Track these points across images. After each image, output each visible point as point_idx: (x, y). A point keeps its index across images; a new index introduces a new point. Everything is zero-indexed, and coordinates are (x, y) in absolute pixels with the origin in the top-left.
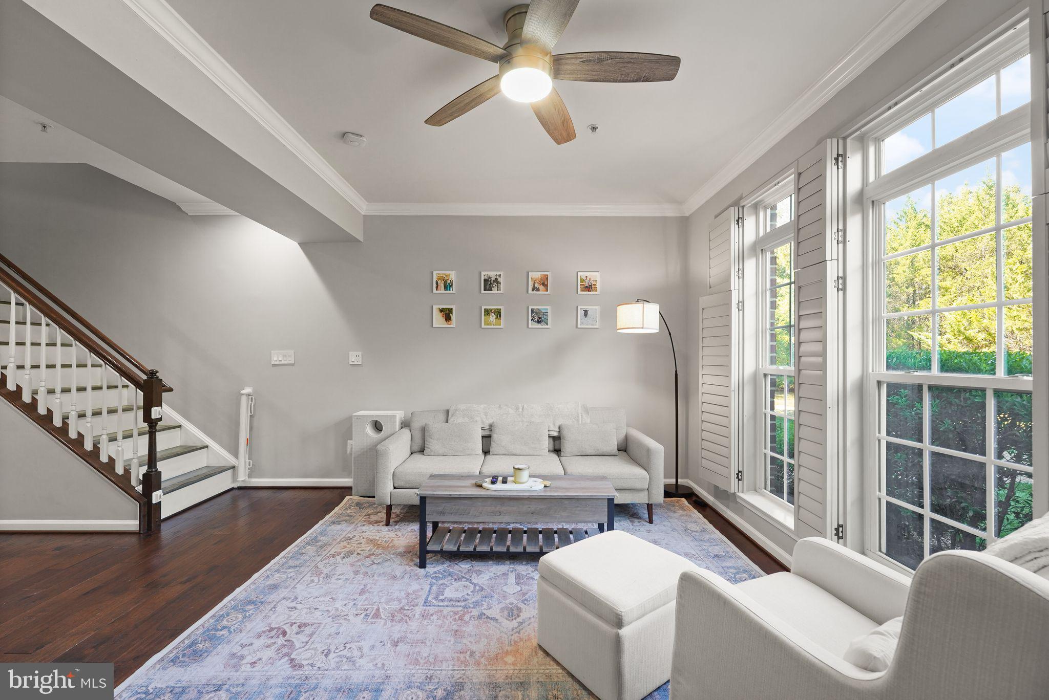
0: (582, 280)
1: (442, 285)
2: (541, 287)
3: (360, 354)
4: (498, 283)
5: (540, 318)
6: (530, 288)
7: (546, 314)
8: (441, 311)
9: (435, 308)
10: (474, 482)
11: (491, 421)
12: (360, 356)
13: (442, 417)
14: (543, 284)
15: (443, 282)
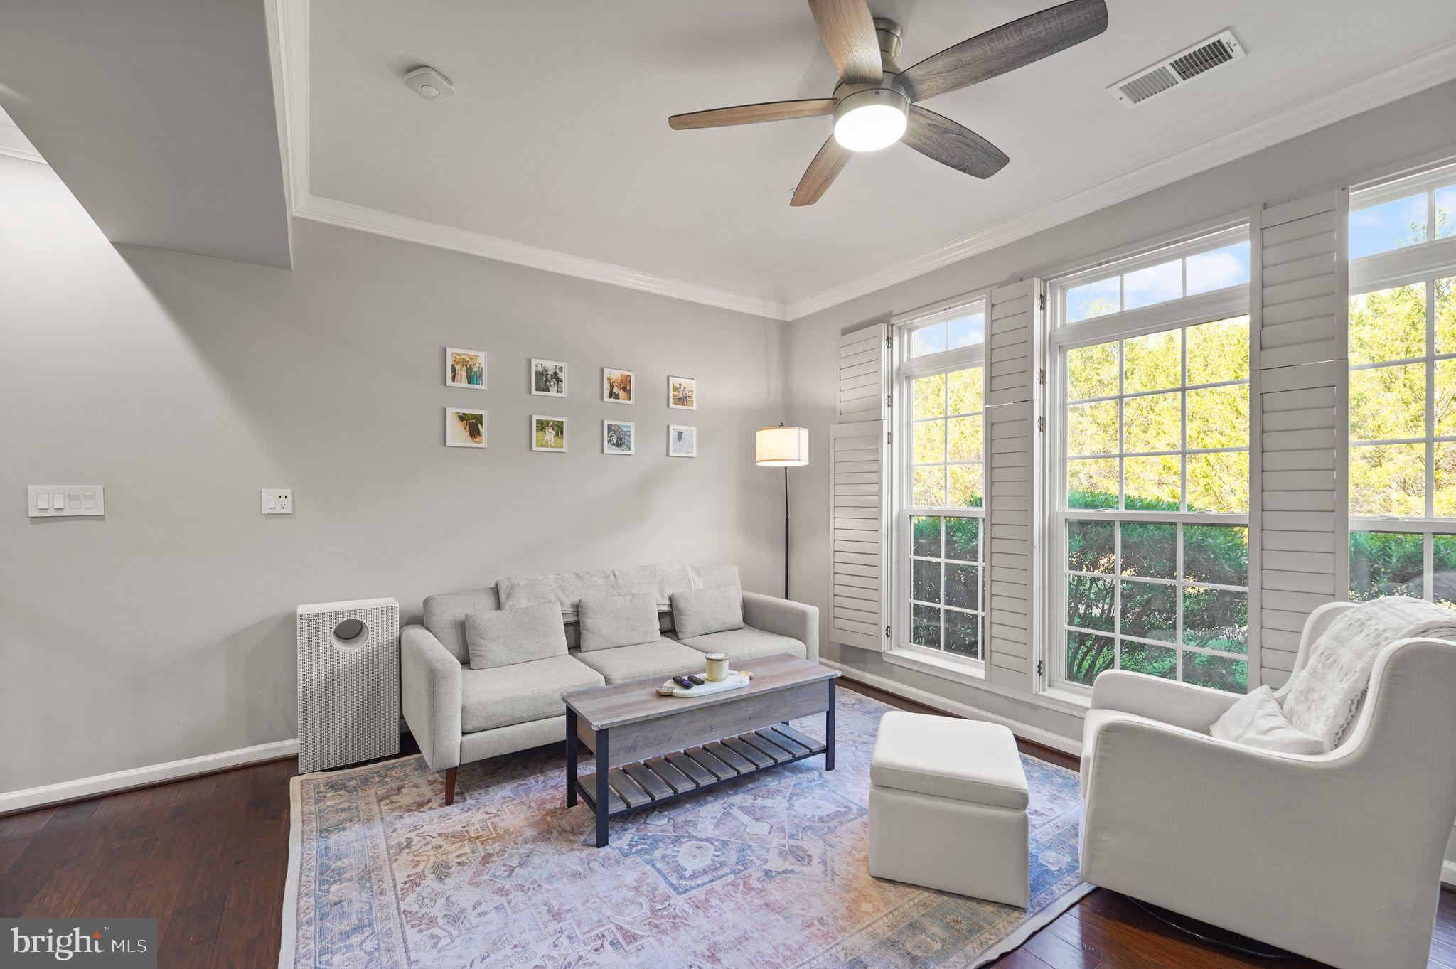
0: (675, 389)
1: (462, 373)
2: (622, 394)
3: (289, 492)
4: (559, 380)
5: (621, 440)
6: (606, 393)
7: (628, 433)
8: (462, 418)
9: (451, 413)
10: (653, 690)
11: (575, 599)
12: (290, 497)
13: (489, 601)
14: (624, 389)
15: (465, 368)
